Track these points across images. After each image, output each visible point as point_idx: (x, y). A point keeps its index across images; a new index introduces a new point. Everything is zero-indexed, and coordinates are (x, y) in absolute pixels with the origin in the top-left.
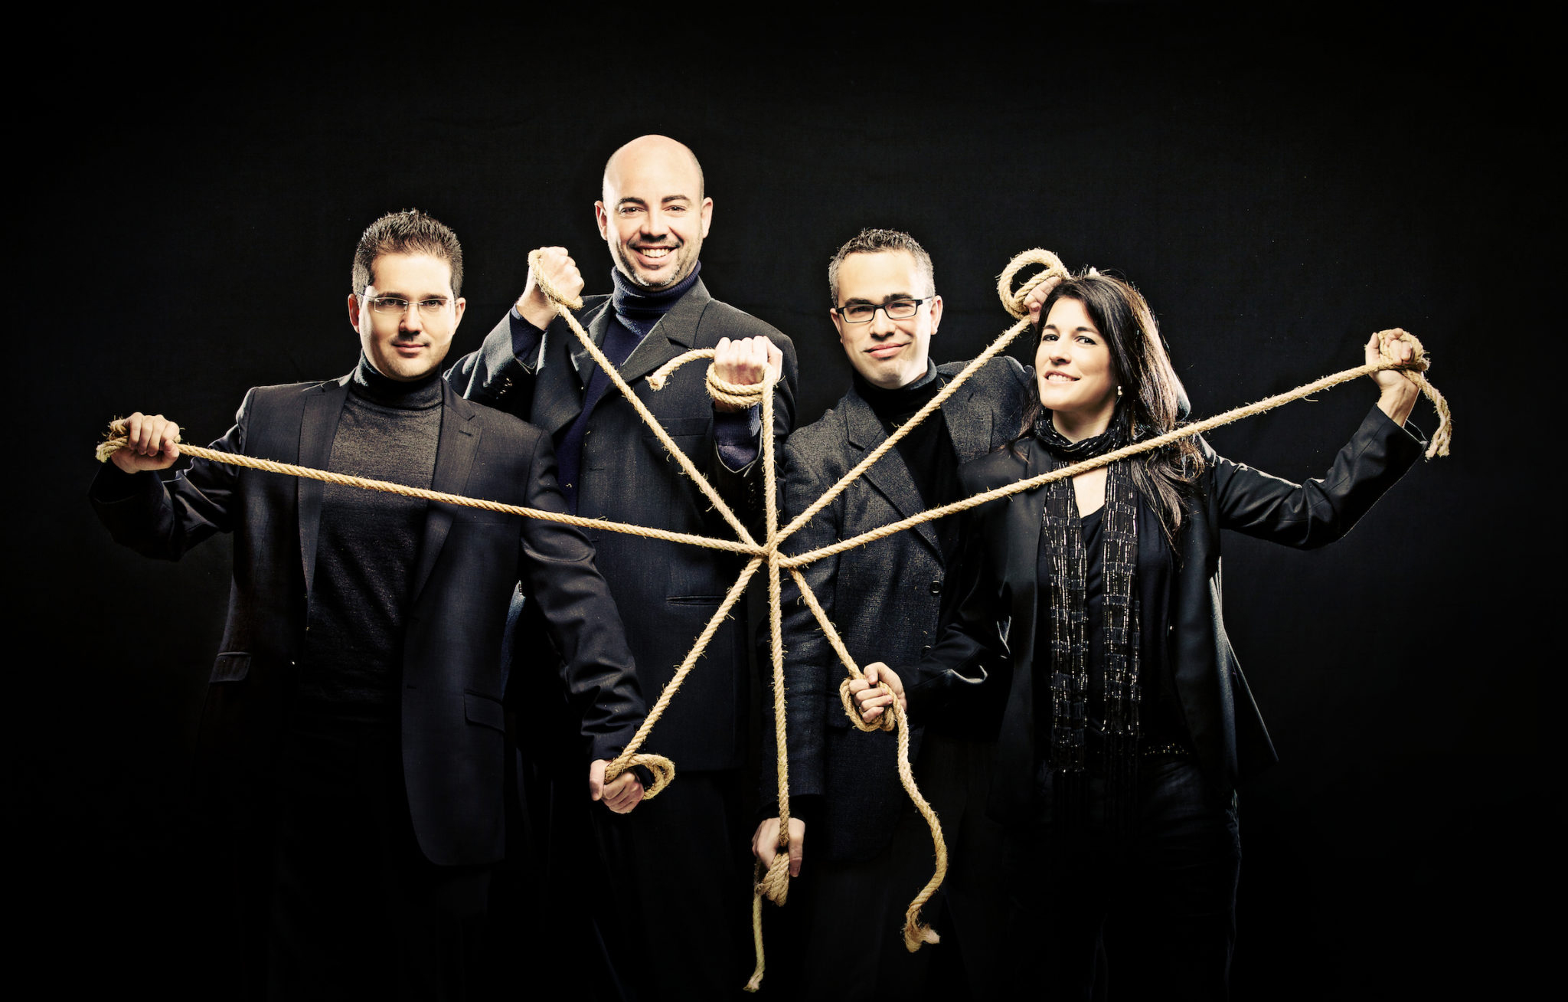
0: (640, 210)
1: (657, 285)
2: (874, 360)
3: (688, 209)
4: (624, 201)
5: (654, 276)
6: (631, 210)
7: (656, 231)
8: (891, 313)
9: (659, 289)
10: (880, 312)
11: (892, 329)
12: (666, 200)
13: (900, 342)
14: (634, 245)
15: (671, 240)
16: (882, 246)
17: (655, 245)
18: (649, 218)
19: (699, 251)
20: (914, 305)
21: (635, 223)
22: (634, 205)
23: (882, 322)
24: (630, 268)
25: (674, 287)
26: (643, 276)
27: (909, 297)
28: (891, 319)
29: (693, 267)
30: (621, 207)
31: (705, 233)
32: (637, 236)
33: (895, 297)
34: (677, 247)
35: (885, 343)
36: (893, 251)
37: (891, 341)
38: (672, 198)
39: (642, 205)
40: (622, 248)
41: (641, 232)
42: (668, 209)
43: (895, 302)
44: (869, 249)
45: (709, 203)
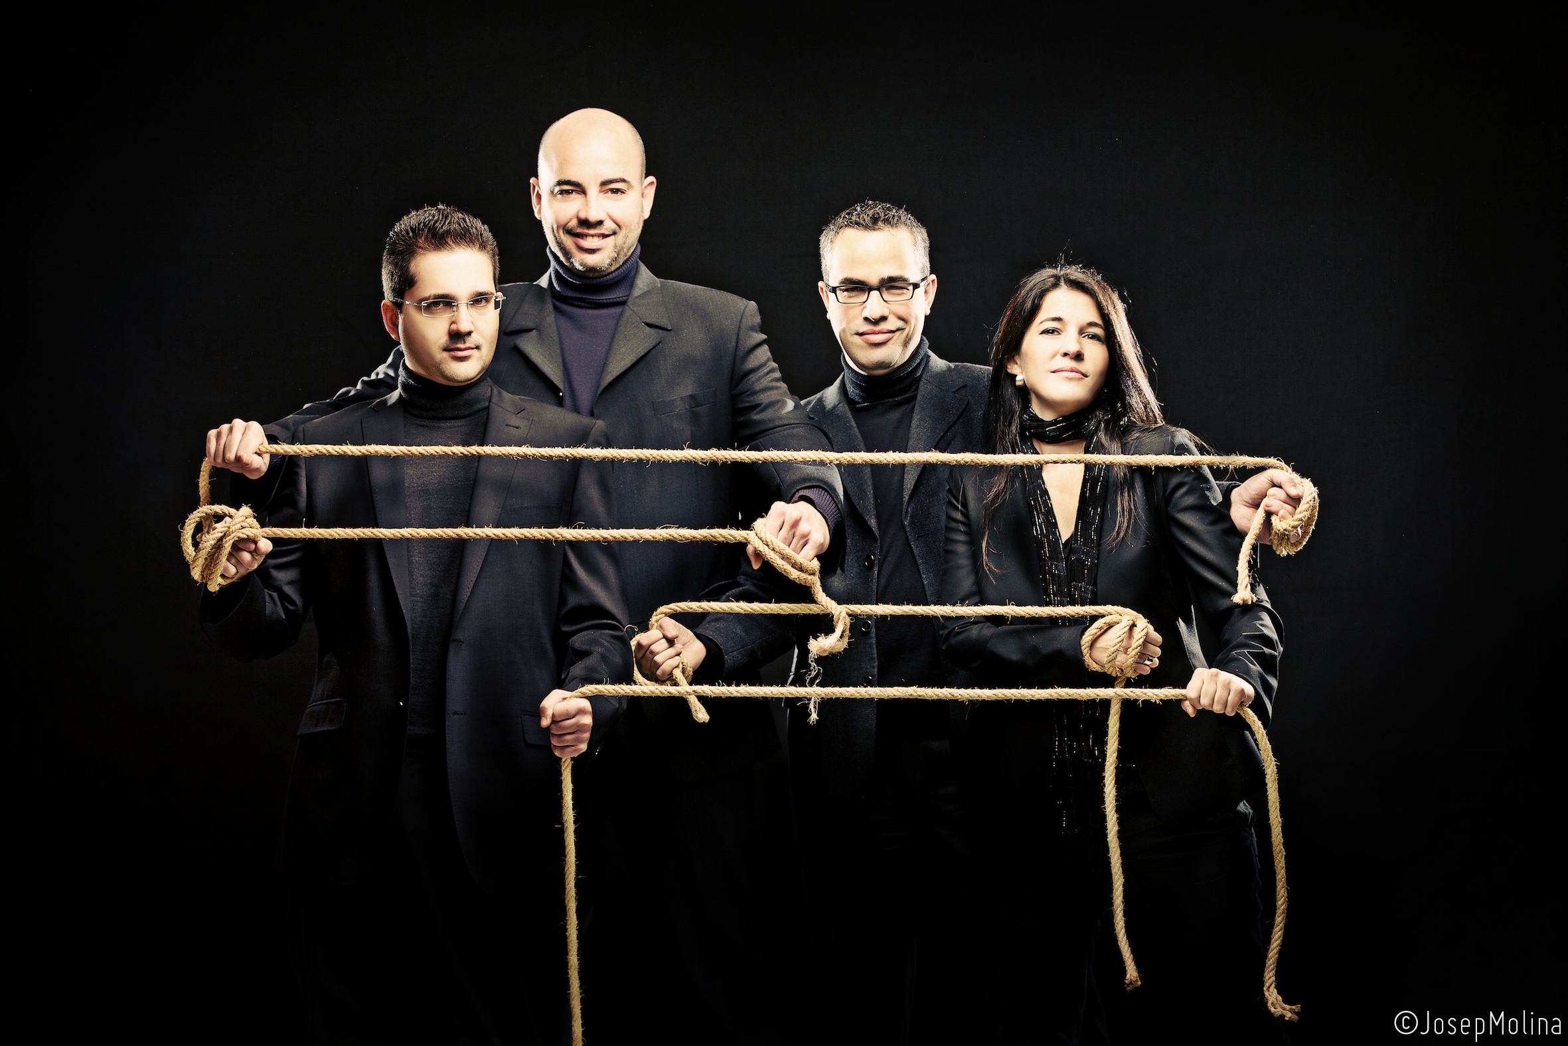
0: (578, 192)
1: (592, 269)
2: (865, 345)
3: (628, 192)
4: (560, 183)
5: (591, 260)
6: (568, 192)
7: (593, 217)
8: (886, 296)
9: (597, 274)
10: (875, 294)
11: (886, 313)
12: (604, 184)
13: (893, 328)
14: (571, 230)
15: (609, 226)
16: (880, 223)
17: (592, 232)
18: (587, 204)
19: (639, 235)
20: (911, 288)
21: (571, 208)
22: (570, 188)
23: (875, 304)
24: (567, 254)
25: (611, 273)
26: (580, 261)
27: (905, 280)
28: (886, 301)
29: (632, 250)
30: (557, 189)
31: (647, 214)
32: (574, 223)
33: (891, 279)
34: (614, 233)
35: (877, 328)
36: (890, 229)
37: (884, 326)
38: (611, 182)
39: (578, 188)
40: (558, 233)
41: (578, 218)
42: (606, 192)
43: (891, 284)
44: (866, 227)
45: (652, 183)
